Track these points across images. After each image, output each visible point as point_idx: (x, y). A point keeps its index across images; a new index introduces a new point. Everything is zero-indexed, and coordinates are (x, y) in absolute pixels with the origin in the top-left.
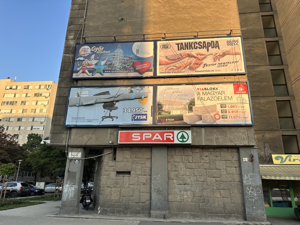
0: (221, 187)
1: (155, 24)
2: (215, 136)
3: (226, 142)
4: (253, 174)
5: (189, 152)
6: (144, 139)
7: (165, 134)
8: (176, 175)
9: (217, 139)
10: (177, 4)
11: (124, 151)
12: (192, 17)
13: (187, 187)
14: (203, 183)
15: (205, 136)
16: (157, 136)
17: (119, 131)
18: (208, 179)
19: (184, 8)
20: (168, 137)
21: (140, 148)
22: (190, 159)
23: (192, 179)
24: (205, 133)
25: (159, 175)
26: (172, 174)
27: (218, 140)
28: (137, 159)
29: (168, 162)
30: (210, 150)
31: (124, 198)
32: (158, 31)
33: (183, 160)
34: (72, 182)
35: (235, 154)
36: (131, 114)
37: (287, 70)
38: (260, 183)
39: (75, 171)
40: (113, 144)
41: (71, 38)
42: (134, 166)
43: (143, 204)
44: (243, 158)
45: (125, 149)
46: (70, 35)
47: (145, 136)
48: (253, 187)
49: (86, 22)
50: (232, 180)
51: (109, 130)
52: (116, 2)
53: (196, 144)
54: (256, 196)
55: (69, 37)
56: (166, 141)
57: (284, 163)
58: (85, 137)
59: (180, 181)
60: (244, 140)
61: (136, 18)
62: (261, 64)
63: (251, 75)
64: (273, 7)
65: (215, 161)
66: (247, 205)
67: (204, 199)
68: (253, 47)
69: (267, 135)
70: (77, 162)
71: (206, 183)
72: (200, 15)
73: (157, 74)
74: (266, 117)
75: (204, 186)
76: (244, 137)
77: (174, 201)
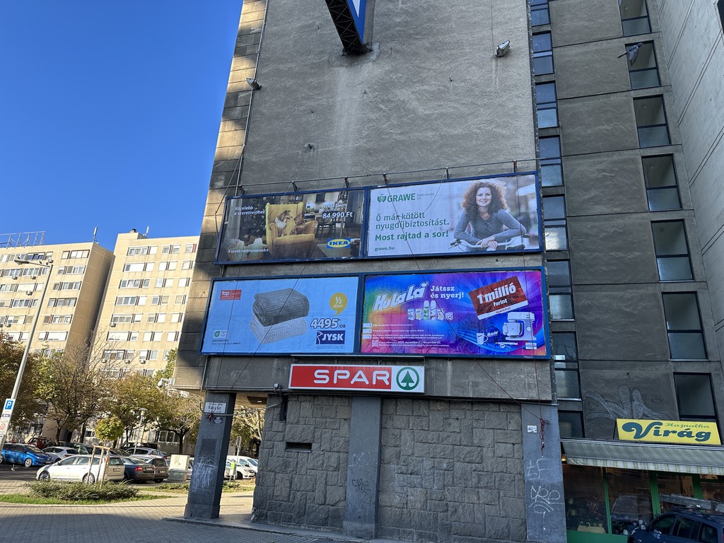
0: (481, 483)
1: (370, 154)
2: (471, 378)
3: (494, 391)
4: (545, 459)
5: (423, 409)
6: (335, 382)
7: (375, 373)
8: (397, 455)
9: (476, 384)
10: (414, 111)
11: (302, 404)
12: (442, 137)
13: (416, 479)
14: (446, 472)
15: (452, 379)
16: (360, 377)
17: (292, 365)
18: (457, 465)
19: (427, 119)
20: (379, 378)
21: (331, 398)
22: (424, 423)
23: (425, 463)
24: (454, 371)
25: (363, 454)
26: (389, 453)
27: (478, 386)
28: (324, 420)
29: (382, 428)
30: (464, 406)
31: (299, 493)
32: (374, 168)
33: (411, 424)
34: (209, 458)
35: (513, 415)
36: (316, 331)
37: (692, 221)
38: (558, 477)
39: (214, 437)
40: (281, 388)
41: (220, 187)
42: (318, 434)
43: (331, 507)
44: (528, 426)
45: (302, 398)
46: (218, 181)
47: (338, 374)
48: (544, 486)
49: (246, 156)
50: (505, 471)
51: (276, 362)
52: (301, 113)
53: (435, 394)
54: (549, 505)
55: (216, 183)
56: (376, 386)
57: (642, 439)
58: (233, 375)
59: (403, 467)
60: (529, 388)
61: (336, 144)
62: (629, 209)
63: (605, 234)
64: (661, 77)
65: (472, 429)
66: (530, 522)
67: (447, 504)
68: (612, 171)
69: (639, 372)
70: (218, 421)
71: (453, 474)
72: (458, 131)
73: (367, 253)
74: (637, 330)
75: (449, 479)
76: (531, 382)
77: (389, 507)
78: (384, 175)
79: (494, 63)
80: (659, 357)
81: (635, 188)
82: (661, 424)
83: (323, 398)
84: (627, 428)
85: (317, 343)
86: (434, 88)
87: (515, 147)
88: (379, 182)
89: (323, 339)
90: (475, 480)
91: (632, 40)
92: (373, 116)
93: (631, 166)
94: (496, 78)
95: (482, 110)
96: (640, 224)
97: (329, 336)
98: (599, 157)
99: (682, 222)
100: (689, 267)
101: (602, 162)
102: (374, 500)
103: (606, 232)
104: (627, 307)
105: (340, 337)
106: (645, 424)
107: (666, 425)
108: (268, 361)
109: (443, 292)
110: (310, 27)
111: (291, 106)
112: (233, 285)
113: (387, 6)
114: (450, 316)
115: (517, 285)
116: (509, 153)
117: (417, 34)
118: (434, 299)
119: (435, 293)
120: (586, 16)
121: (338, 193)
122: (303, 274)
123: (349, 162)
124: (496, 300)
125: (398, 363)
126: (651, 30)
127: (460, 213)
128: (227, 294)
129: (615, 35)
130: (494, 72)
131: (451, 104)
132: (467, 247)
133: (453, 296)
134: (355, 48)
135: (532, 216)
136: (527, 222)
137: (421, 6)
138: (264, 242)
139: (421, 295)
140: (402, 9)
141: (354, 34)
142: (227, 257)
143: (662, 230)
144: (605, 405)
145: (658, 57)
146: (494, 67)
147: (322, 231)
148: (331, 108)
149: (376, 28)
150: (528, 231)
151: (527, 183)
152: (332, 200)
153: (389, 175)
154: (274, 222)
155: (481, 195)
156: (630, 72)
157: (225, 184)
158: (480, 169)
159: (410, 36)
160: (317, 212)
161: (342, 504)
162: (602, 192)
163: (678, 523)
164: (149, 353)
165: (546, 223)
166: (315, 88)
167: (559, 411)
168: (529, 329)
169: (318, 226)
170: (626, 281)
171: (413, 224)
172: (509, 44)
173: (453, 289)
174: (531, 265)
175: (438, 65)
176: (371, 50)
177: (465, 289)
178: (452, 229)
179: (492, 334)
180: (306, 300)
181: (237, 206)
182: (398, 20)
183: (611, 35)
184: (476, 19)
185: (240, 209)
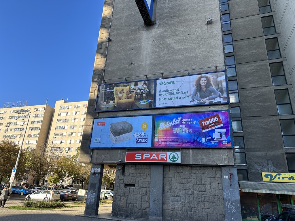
0: (206, 200)
1: (156, 65)
2: (200, 156)
3: (210, 162)
4: (232, 190)
5: (180, 169)
6: (144, 159)
7: (160, 155)
8: (170, 189)
9: (202, 159)
10: (174, 47)
11: (131, 168)
12: (185, 58)
13: (178, 199)
14: (191, 195)
15: (192, 157)
16: (154, 157)
17: (126, 152)
18: (195, 192)
19: (179, 50)
20: (162, 157)
21: (143, 165)
22: (181, 175)
23: (182, 192)
24: (193, 154)
25: (156, 188)
26: (167, 188)
27: (203, 160)
28: (140, 174)
29: (163, 177)
30: (197, 168)
31: (130, 205)
32: (157, 71)
33: (176, 176)
34: (93, 191)
35: (218, 171)
36: (136, 138)
37: (291, 89)
38: (238, 197)
39: (95, 182)
40: (122, 162)
41: (96, 81)
42: (137, 180)
43: (144, 210)
44: (225, 176)
45: (131, 166)
46: (95, 78)
47: (145, 156)
48: (232, 201)
49: (106, 68)
50: (215, 195)
51: (120, 151)
52: (128, 50)
53: (185, 164)
54: (234, 209)
55: (94, 79)
56: (161, 160)
57: (273, 181)
58: (103, 157)
59: (173, 194)
60: (225, 160)
61: (142, 62)
62: (264, 85)
63: (255, 96)
64: (276, 30)
65: (201, 177)
66: (226, 216)
67: (191, 209)
68: (257, 69)
69: (271, 153)
70: (97, 175)
71: (193, 196)
72: (192, 55)
73: (156, 106)
74: (269, 135)
75: (192, 198)
76: (225, 158)
77: (168, 210)
78: (162, 74)
79: (206, 27)
80: (279, 146)
81: (267, 76)
82: (281, 174)
83: (139, 166)
84: (266, 176)
85: (136, 143)
86: (182, 38)
87: (216, 61)
88: (160, 77)
89: (139, 141)
90: (203, 199)
91: (264, 15)
92: (157, 50)
93: (265, 67)
94: (207, 33)
95: (202, 46)
96: (269, 91)
97: (141, 140)
98: (251, 64)
99: (287, 90)
100: (291, 108)
101: (252, 66)
102: (161, 207)
103: (255, 95)
104: (265, 126)
105: (145, 140)
106: (274, 174)
107: (283, 175)
108: (117, 151)
109: (188, 121)
110: (130, 15)
111: (123, 48)
112: (102, 120)
113: (162, 6)
114: (190, 131)
115: (219, 117)
116: (214, 63)
117: (174, 16)
118: (184, 124)
119: (184, 121)
120: (244, 6)
121: (143, 82)
122: (130, 115)
123: (147, 69)
124: (210, 124)
125: (170, 151)
126: (271, 11)
127: (194, 88)
128: (100, 124)
129: (256, 13)
130: (206, 30)
131: (189, 44)
132: (197, 102)
133: (192, 122)
134: (149, 23)
135: (224, 89)
136: (222, 91)
137: (175, 5)
138: (114, 102)
139: (178, 123)
140: (167, 6)
141: (148, 17)
142: (99, 109)
143: (279, 93)
144: (257, 167)
145: (275, 22)
146: (206, 28)
147: (137, 97)
148: (140, 47)
149: (157, 14)
150: (222, 95)
151: (222, 75)
152: (141, 85)
153: (164, 74)
154: (118, 94)
155: (202, 81)
156: (263, 28)
157: (98, 79)
158: (201, 70)
159: (171, 17)
160: (135, 90)
161: (148, 209)
162: (253, 78)
163: (289, 216)
164: (69, 148)
165: (230, 92)
166: (133, 40)
167: (237, 170)
168: (224, 136)
169: (136, 95)
170: (264, 115)
171: (174, 94)
172: (212, 19)
173: (191, 120)
174: (224, 109)
175: (183, 28)
176: (155, 24)
177: (197, 120)
178: (190, 95)
179: (209, 138)
180: (131, 125)
181: (103, 88)
182: (166, 11)
183: (255, 13)
184: (198, 9)
185: (104, 89)
